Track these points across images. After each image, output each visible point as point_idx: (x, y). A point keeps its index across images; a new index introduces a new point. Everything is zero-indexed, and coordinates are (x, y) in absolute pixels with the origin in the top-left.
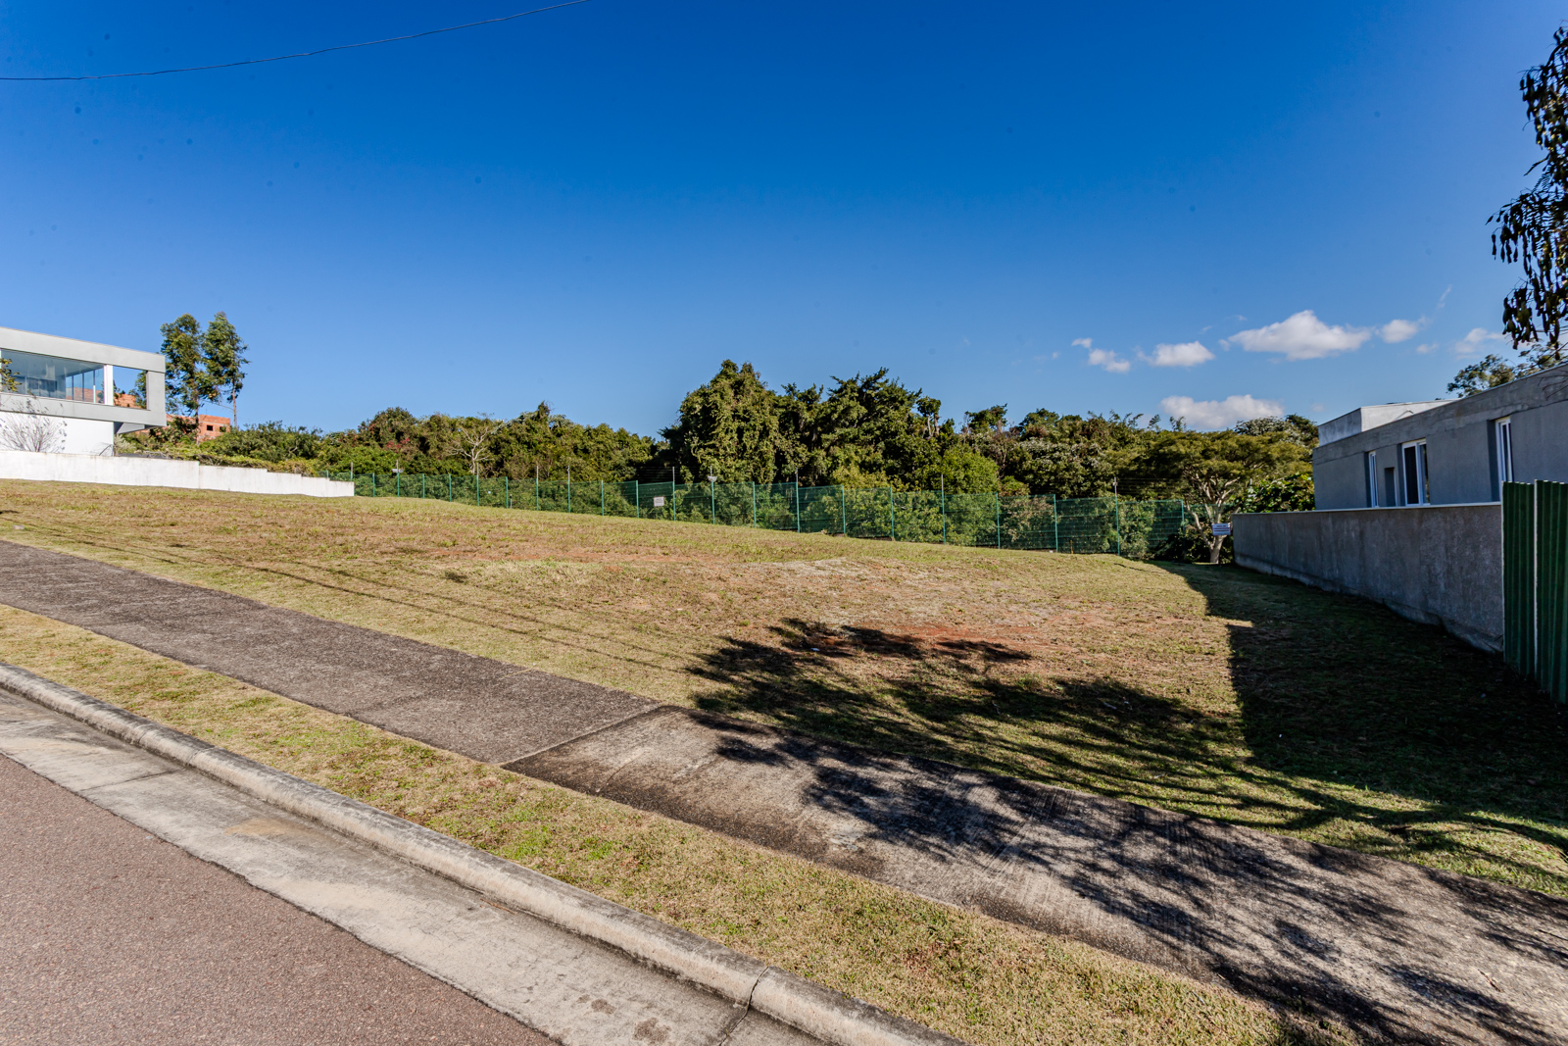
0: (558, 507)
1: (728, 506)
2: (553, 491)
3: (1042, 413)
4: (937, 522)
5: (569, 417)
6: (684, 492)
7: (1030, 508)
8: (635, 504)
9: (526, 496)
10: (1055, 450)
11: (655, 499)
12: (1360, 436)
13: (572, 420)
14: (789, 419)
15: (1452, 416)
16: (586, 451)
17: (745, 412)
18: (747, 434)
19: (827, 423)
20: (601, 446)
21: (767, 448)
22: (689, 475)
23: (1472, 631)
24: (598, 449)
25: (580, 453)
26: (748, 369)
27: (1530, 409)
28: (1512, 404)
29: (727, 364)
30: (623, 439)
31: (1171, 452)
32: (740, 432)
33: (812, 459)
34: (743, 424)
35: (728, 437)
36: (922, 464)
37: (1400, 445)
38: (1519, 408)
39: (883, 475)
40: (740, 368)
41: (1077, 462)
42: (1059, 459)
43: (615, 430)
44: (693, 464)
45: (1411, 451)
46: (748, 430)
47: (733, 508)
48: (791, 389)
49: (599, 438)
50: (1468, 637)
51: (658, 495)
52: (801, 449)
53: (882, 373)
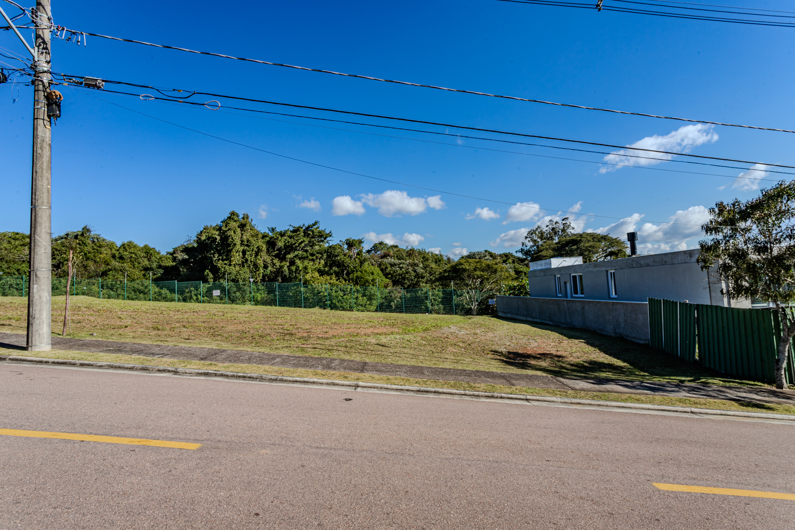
0: (118, 296)
1: (235, 292)
2: (112, 285)
3: (381, 243)
4: (362, 300)
5: (104, 236)
6: (207, 286)
7: (399, 293)
8: (175, 292)
9: (95, 288)
10: (400, 264)
11: (214, 291)
12: (551, 269)
13: (105, 238)
14: (271, 244)
15: (592, 267)
16: (121, 258)
17: (248, 241)
18: (248, 253)
19: (290, 248)
20: (133, 256)
21: (260, 262)
22: (211, 275)
23: (635, 338)
24: (131, 257)
25: (118, 260)
26: (246, 217)
27: (621, 269)
28: (614, 266)
29: (233, 213)
30: (148, 252)
31: (462, 268)
32: (244, 252)
33: (281, 267)
34: (246, 248)
35: (237, 254)
36: (353, 271)
37: (570, 274)
38: (617, 268)
39: (334, 277)
40: (241, 216)
41: (410, 269)
42: (402, 268)
43: (142, 246)
44: (215, 270)
45: (574, 277)
46: (249, 251)
47: (238, 294)
48: (273, 230)
49: (132, 250)
50: (633, 340)
51: (216, 289)
52: (276, 261)
53: (316, 223)
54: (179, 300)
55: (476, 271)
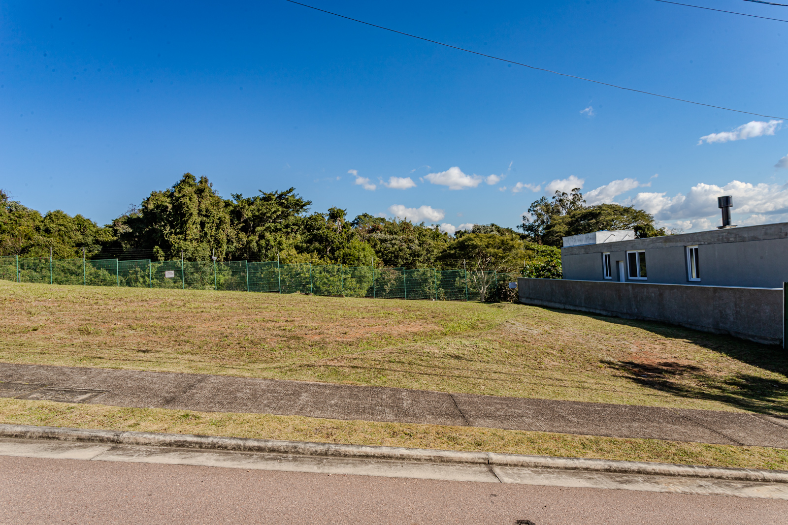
0: (43, 279)
1: (192, 273)
2: (34, 264)
3: (365, 216)
5: (23, 204)
6: (157, 265)
7: (392, 275)
8: (115, 274)
9: (14, 268)
10: (392, 239)
11: (167, 272)
12: (595, 245)
13: (26, 206)
14: (236, 214)
15: (661, 242)
16: (47, 231)
17: (207, 210)
18: (207, 225)
19: (260, 219)
20: (63, 228)
21: (222, 236)
22: (161, 253)
24: (60, 230)
25: (42, 233)
26: (204, 181)
27: (709, 244)
28: (698, 241)
29: (188, 176)
30: (82, 224)
31: (473, 244)
32: (202, 224)
33: (249, 242)
34: (205, 218)
35: (194, 226)
36: (339, 248)
37: (626, 251)
38: (703, 243)
39: (315, 254)
40: (198, 180)
41: (405, 246)
42: (395, 244)
43: (73, 216)
44: (166, 246)
45: (632, 256)
46: (208, 223)
47: (196, 275)
48: (238, 197)
49: (61, 221)
51: (169, 270)
52: (242, 235)
53: (291, 190)
54: (121, 284)
55: (488, 247)
